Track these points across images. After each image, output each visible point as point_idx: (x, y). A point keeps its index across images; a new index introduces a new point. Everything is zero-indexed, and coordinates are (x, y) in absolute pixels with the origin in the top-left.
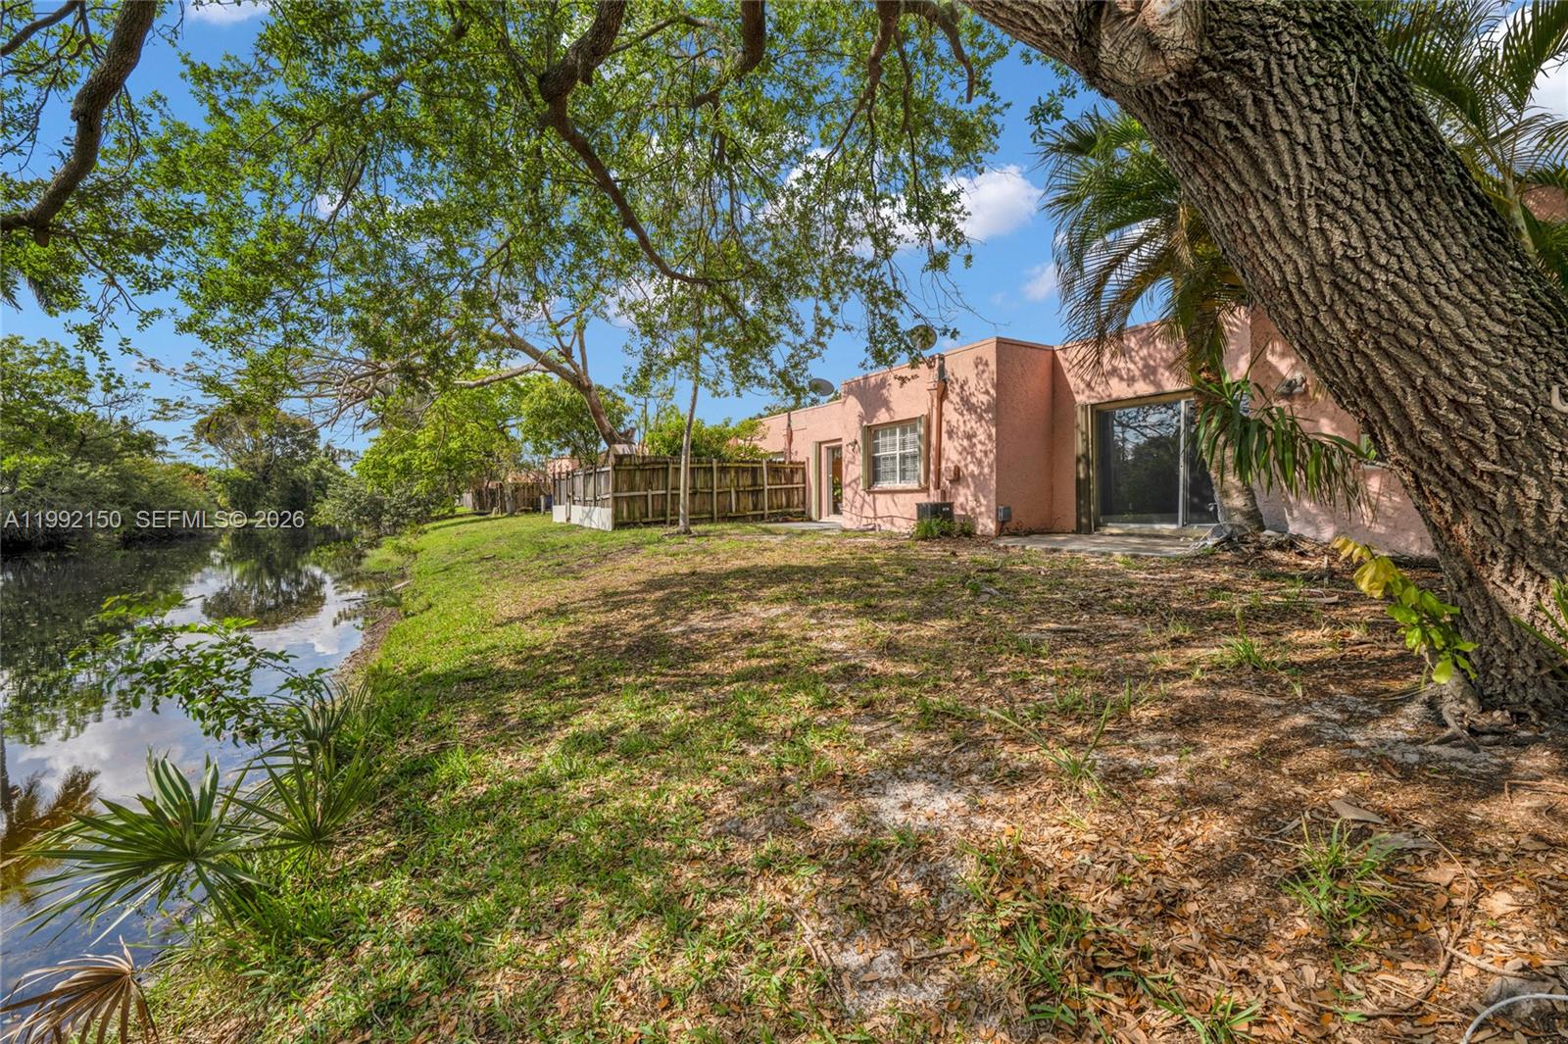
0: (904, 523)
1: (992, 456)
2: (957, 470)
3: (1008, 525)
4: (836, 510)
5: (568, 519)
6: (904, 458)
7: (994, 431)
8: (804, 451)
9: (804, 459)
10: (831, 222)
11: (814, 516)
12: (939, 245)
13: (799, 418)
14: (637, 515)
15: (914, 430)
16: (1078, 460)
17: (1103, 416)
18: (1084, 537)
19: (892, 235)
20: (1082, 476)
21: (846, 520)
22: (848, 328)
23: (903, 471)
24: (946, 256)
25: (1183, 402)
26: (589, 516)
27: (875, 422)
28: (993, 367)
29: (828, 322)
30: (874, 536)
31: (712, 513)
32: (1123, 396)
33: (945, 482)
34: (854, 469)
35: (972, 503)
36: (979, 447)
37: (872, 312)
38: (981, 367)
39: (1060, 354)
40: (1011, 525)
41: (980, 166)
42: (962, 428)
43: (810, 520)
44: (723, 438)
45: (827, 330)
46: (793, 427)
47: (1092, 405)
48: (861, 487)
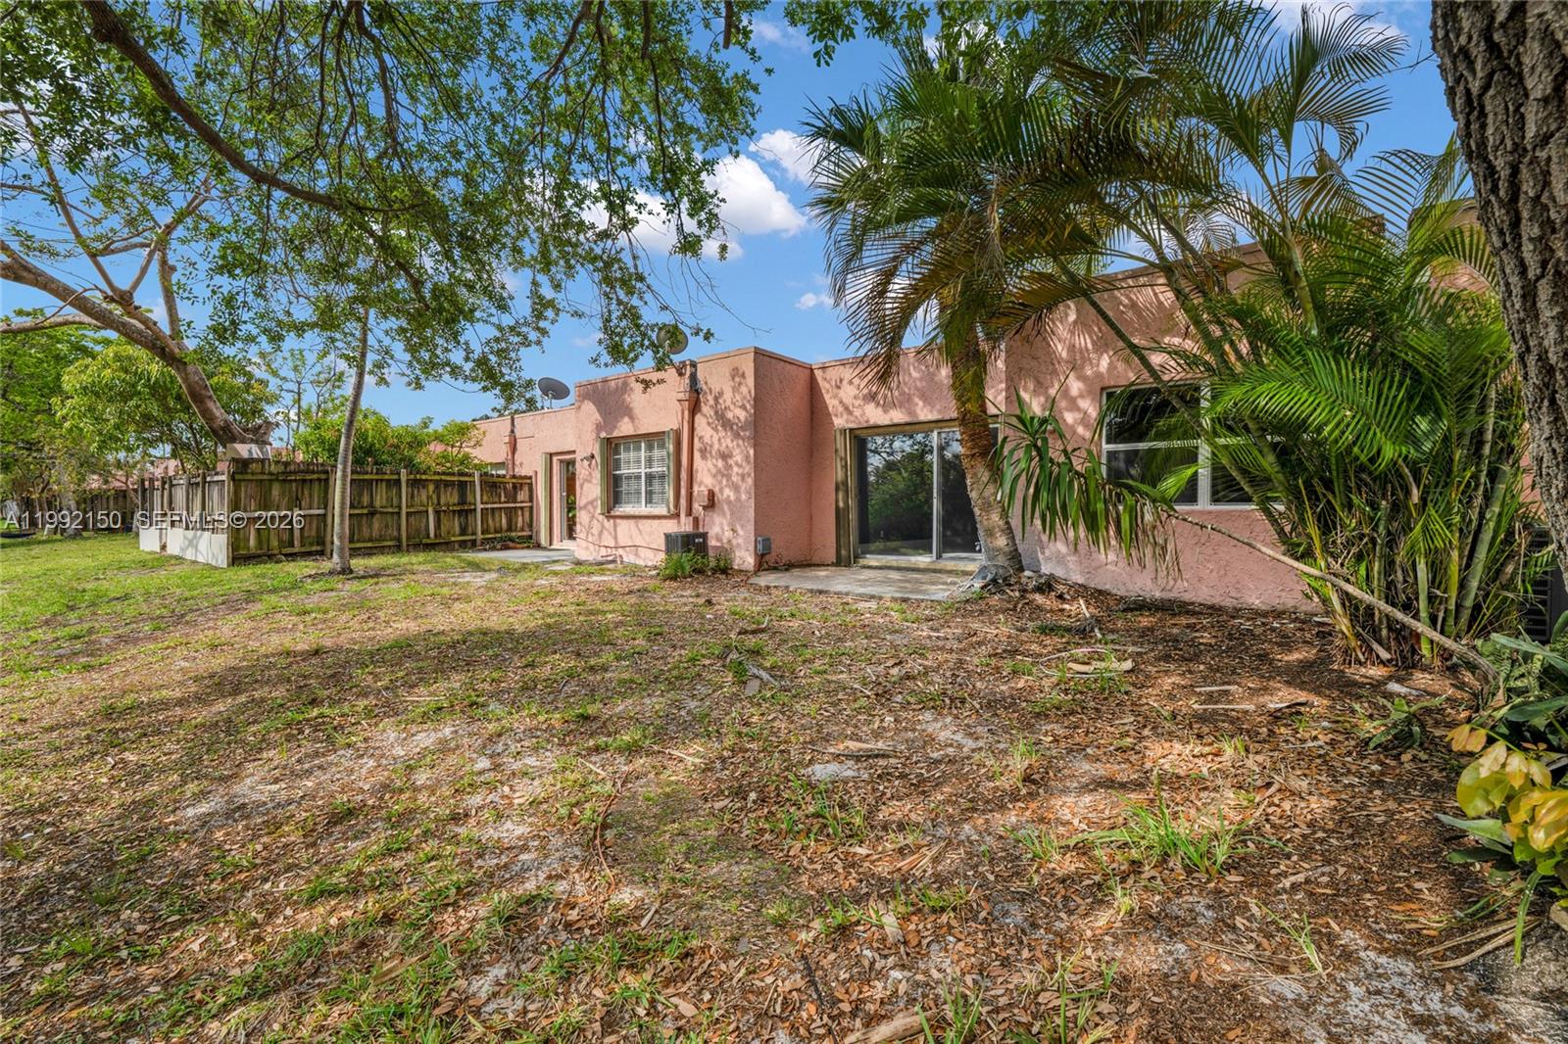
0: (650, 554)
1: (750, 481)
2: (712, 495)
3: (767, 558)
4: (571, 533)
5: (164, 547)
6: (650, 477)
7: (752, 452)
8: (530, 463)
9: (530, 473)
10: (552, 171)
11: (544, 541)
12: (690, 225)
13: (526, 424)
14: (275, 543)
15: (662, 446)
16: (837, 489)
17: (859, 441)
18: (845, 571)
19: (632, 201)
20: (841, 504)
21: (581, 549)
22: (577, 314)
23: (650, 494)
24: (698, 240)
25: (935, 434)
26: (192, 544)
27: (615, 434)
28: (750, 381)
29: (551, 304)
30: (615, 571)
31: (399, 540)
32: (880, 423)
33: (697, 508)
34: (590, 489)
35: (728, 534)
36: (736, 469)
37: (606, 295)
38: (737, 379)
39: (818, 374)
40: (771, 559)
41: (735, 148)
42: (716, 446)
43: (538, 546)
44: (417, 443)
45: (550, 313)
46: (518, 434)
47: (851, 430)
48: (599, 511)
